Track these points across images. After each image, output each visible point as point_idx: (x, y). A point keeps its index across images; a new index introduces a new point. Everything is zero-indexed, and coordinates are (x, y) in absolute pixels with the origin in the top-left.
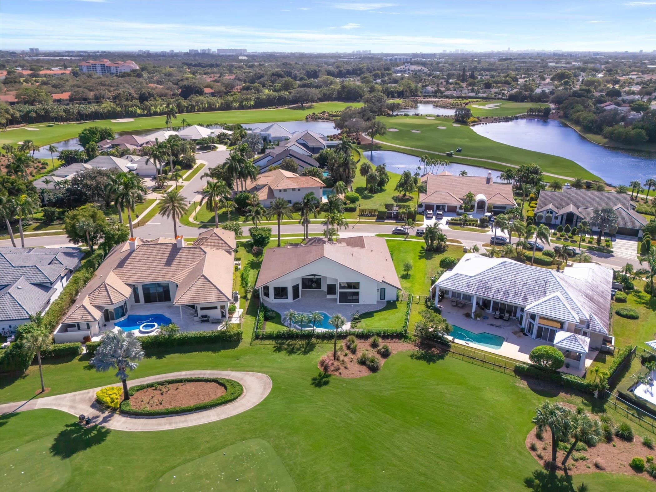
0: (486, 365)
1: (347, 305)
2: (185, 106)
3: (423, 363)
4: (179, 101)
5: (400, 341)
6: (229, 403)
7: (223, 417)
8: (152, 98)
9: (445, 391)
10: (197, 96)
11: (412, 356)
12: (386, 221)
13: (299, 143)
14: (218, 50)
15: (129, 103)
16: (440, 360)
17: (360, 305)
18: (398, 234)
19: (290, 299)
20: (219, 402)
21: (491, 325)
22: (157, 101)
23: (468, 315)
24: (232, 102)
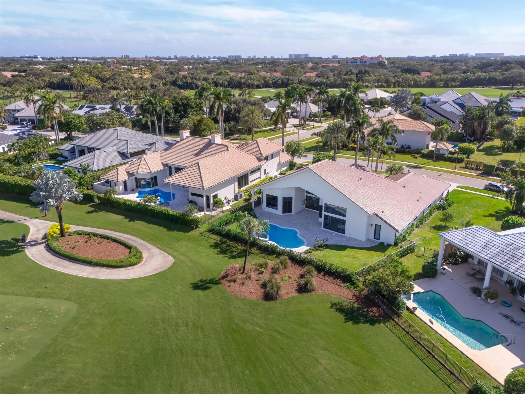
0: (429, 360)
1: (330, 233)
2: (392, 82)
3: (341, 317)
4: (389, 77)
5: (342, 285)
6: (112, 269)
7: (92, 276)
8: (367, 75)
9: (324, 362)
10: (406, 74)
11: (334, 305)
12: (491, 177)
13: (454, 102)
14: (476, 54)
15: (347, 77)
16: (367, 325)
17: (345, 237)
18: (491, 190)
19: (279, 211)
20: (104, 263)
21: (507, 317)
22: (370, 76)
23: (477, 291)
24: (437, 80)
